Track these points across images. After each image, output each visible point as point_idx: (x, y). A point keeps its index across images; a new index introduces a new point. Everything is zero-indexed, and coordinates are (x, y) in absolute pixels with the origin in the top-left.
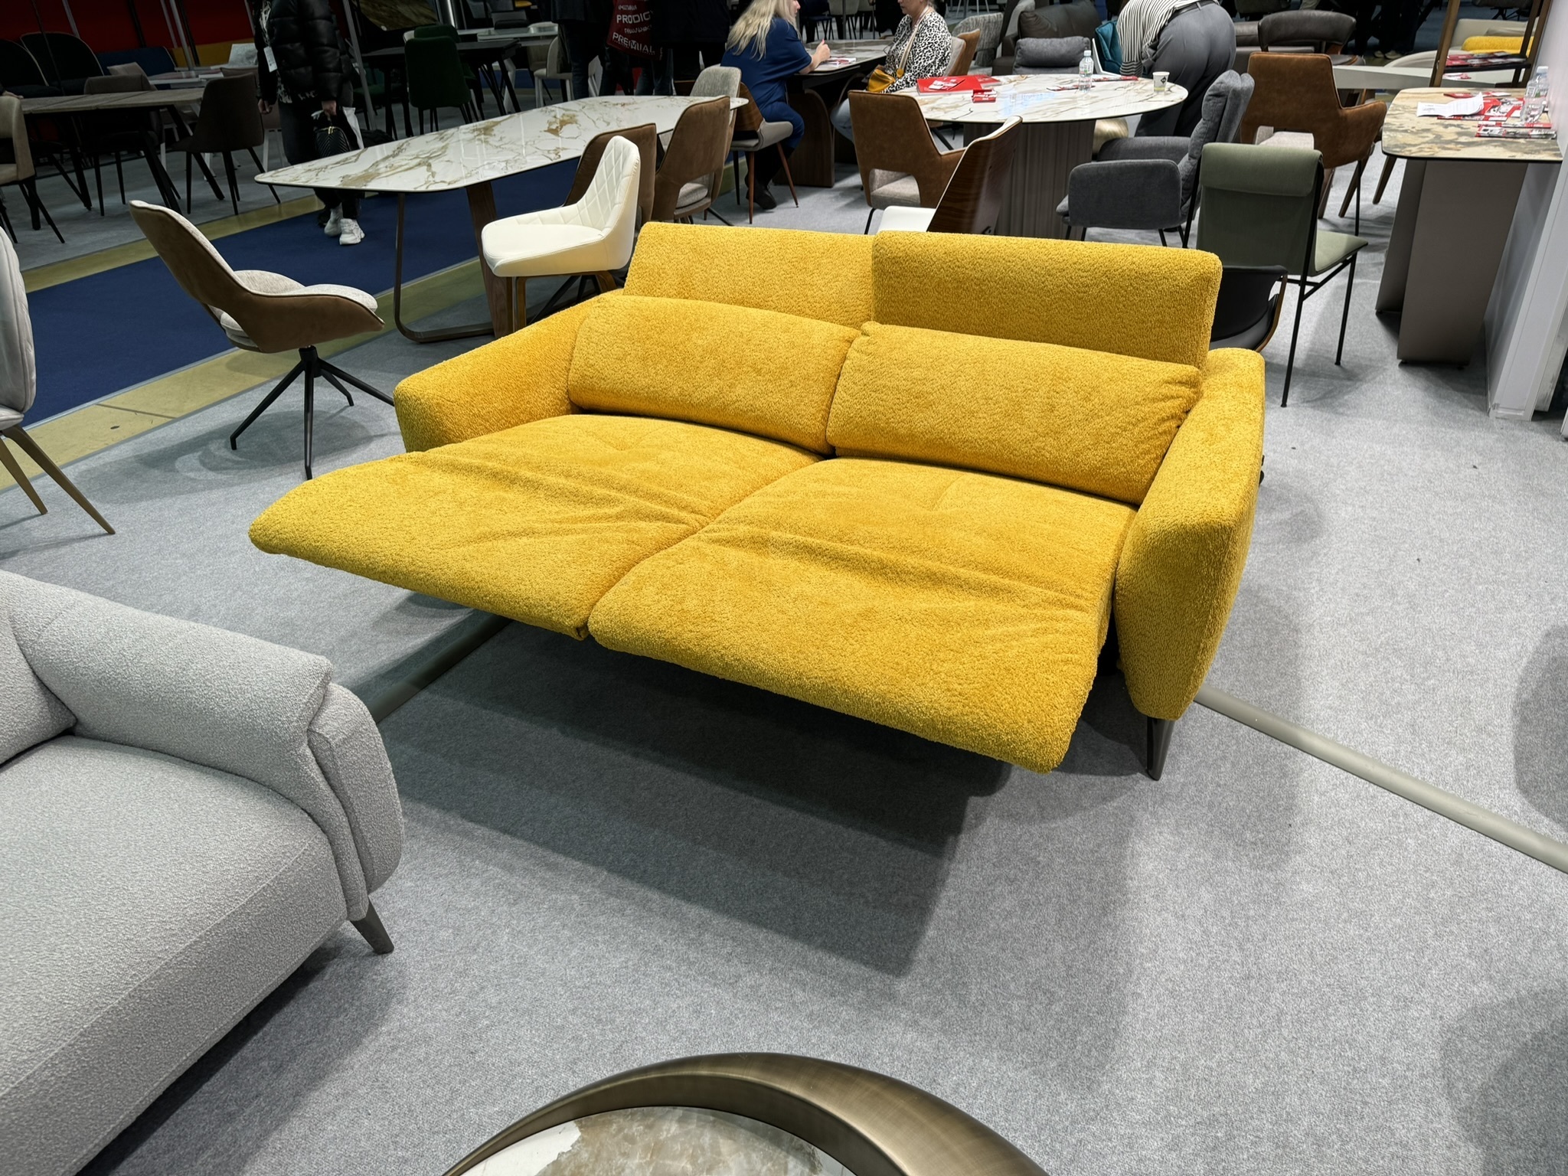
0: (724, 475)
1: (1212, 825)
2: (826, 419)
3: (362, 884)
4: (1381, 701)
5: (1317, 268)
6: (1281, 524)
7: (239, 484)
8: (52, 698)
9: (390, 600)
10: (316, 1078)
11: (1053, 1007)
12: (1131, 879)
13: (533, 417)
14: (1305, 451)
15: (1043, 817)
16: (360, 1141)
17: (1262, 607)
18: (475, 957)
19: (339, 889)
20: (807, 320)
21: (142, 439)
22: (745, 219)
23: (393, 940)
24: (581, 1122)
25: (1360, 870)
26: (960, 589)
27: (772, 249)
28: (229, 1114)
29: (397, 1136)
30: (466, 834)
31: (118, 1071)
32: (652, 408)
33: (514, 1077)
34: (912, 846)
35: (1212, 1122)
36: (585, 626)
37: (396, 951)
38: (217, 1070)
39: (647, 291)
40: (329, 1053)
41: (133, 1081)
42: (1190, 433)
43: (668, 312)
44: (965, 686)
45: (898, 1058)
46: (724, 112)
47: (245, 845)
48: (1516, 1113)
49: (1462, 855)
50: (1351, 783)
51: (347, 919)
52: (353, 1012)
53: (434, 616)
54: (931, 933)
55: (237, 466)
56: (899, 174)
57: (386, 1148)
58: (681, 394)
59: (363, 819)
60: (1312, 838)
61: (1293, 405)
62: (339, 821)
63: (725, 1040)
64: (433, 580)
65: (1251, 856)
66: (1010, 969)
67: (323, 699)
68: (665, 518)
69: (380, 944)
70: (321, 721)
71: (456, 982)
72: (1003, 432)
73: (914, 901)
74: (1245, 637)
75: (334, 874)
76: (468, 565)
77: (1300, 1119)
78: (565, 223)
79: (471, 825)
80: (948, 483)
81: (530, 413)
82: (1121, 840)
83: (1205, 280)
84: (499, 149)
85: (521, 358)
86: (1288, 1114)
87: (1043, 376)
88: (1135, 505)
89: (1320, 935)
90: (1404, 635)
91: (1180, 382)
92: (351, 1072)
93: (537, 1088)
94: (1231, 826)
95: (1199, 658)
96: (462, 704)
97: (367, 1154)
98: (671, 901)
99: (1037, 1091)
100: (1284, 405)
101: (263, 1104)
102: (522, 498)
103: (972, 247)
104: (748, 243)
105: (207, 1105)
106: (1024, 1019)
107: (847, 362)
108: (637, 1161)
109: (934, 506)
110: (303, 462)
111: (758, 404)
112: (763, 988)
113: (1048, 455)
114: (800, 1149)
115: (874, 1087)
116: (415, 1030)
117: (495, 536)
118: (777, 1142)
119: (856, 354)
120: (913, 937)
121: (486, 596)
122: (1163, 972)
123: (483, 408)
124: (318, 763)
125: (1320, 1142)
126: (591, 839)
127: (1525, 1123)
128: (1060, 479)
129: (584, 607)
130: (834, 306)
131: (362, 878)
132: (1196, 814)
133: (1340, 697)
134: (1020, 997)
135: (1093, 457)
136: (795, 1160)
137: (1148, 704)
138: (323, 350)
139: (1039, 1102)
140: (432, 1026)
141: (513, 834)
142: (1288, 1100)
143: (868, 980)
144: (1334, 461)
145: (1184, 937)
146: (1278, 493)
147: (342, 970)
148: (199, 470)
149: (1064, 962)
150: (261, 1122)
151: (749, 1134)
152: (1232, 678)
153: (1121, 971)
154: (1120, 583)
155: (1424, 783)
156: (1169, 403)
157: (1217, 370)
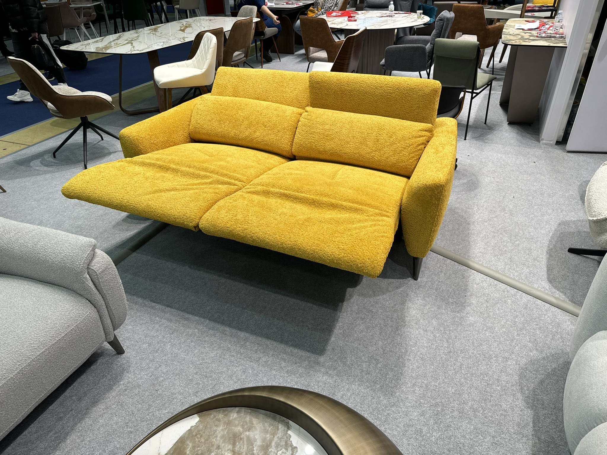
0: (252, 167)
1: (437, 297)
2: (292, 145)
3: (111, 327)
4: (499, 249)
5: (478, 87)
6: (463, 184)
7: (56, 172)
9: (120, 217)
10: (95, 402)
11: (378, 365)
12: (407, 317)
13: (175, 144)
14: (473, 157)
15: (374, 295)
16: (113, 425)
17: (456, 215)
18: (157, 354)
19: (102, 329)
20: (284, 106)
21: (16, 154)
22: (260, 66)
23: (124, 349)
24: (199, 414)
25: (491, 312)
26: (343, 210)
27: (270, 78)
28: (60, 418)
29: (128, 423)
30: (152, 307)
31: (14, 402)
32: (223, 140)
33: (173, 399)
34: (326, 307)
35: (436, 405)
36: (198, 226)
37: (125, 353)
38: (55, 401)
39: (221, 94)
40: (100, 393)
42: (429, 150)
43: (229, 102)
44: (345, 246)
45: (321, 386)
46: (250, 23)
47: (63, 313)
48: (545, 398)
49: (527, 305)
50: (488, 280)
51: (106, 341)
52: (109, 377)
53: (137, 223)
54: (333, 339)
55: (56, 165)
56: (319, 49)
57: (123, 428)
58: (234, 135)
59: (111, 302)
60: (474, 301)
61: (468, 139)
62: (101, 303)
63: (255, 382)
64: (136, 209)
65: (451, 307)
66: (362, 352)
67: (93, 256)
68: (229, 184)
69: (119, 351)
70: (93, 264)
71: (150, 364)
72: (360, 150)
73: (327, 328)
74: (450, 227)
75: (100, 323)
76: (150, 203)
77: (468, 403)
78: (187, 67)
79: (154, 304)
80: (339, 170)
81: (174, 143)
82: (403, 303)
83: (435, 91)
84: (160, 37)
85: (170, 120)
86: (464, 401)
87: (375, 128)
88: (409, 177)
89: (476, 336)
90: (508, 225)
91: (425, 130)
92: (108, 400)
93: (182, 403)
94: (444, 296)
95: (432, 234)
96: (149, 257)
97: (116, 430)
98: (234, 331)
99: (372, 396)
100: (465, 139)
102: (171, 176)
103: (347, 78)
104: (260, 75)
105: (51, 414)
106: (367, 370)
107: (300, 122)
108: (221, 428)
109: (333, 178)
110: (83, 162)
111: (265, 139)
112: (269, 362)
113: (376, 158)
114: (283, 421)
115: (311, 397)
116: (134, 383)
117: (161, 191)
118: (274, 419)
119: (303, 119)
120: (327, 341)
121: (158, 215)
122: (419, 351)
123: (155, 140)
124: (92, 281)
125: (475, 411)
126: (202, 308)
127: (548, 401)
128: (381, 168)
129: (197, 218)
130: (294, 101)
131: (111, 325)
132: (431, 292)
133: (484, 248)
134: (366, 362)
135: (393, 159)
136: (281, 425)
137: (413, 252)
138: (91, 118)
139: (373, 400)
140: (141, 381)
141: (171, 307)
142: (464, 396)
143: (309, 357)
144: (483, 160)
145: (427, 338)
146: (462, 172)
147: (104, 361)
148: (40, 166)
149: (382, 348)
151: (264, 416)
152: (444, 242)
153: (404, 351)
154: (403, 207)
155: (514, 279)
156: (421, 139)
157: (440, 126)
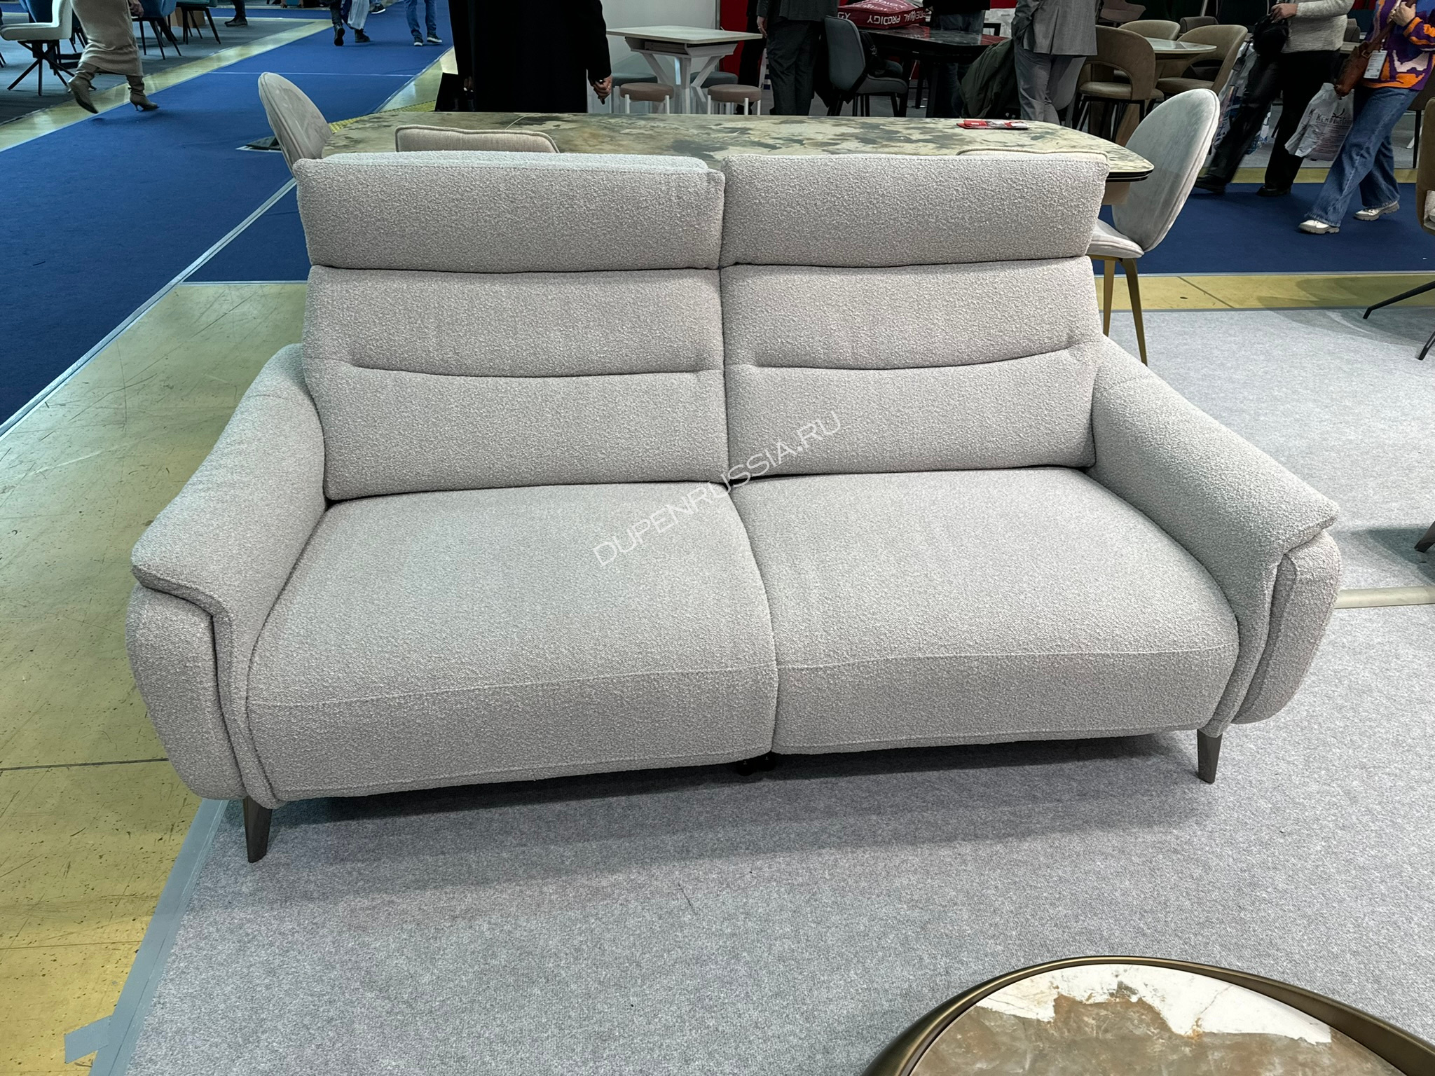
3: (1236, 709)
8: (1091, 439)
10: (1105, 823)
16: (1116, 891)
18: (1282, 841)
19: (1218, 698)
23: (1217, 775)
24: (1336, 1033)
28: (1034, 796)
29: (1145, 911)
31: (1008, 700)
37: (1214, 785)
40: (1124, 814)
41: (1010, 715)
51: (1199, 729)
52: (1156, 801)
57: (1133, 912)
59: (1277, 656)
62: (1259, 644)
67: (1312, 538)
69: (1206, 772)
70: (1301, 554)
75: (1224, 683)
92: (1133, 840)
97: (1117, 903)
101: (1060, 809)
105: (1023, 779)
116: (1200, 853)
124: (1275, 586)
131: (1239, 704)
150: (1053, 819)
